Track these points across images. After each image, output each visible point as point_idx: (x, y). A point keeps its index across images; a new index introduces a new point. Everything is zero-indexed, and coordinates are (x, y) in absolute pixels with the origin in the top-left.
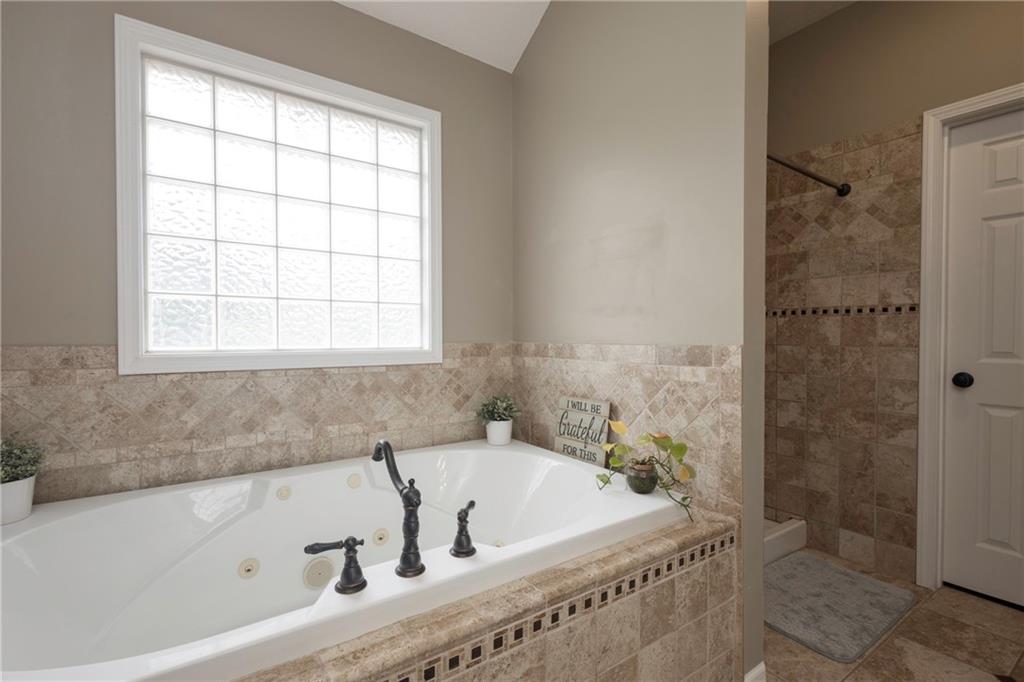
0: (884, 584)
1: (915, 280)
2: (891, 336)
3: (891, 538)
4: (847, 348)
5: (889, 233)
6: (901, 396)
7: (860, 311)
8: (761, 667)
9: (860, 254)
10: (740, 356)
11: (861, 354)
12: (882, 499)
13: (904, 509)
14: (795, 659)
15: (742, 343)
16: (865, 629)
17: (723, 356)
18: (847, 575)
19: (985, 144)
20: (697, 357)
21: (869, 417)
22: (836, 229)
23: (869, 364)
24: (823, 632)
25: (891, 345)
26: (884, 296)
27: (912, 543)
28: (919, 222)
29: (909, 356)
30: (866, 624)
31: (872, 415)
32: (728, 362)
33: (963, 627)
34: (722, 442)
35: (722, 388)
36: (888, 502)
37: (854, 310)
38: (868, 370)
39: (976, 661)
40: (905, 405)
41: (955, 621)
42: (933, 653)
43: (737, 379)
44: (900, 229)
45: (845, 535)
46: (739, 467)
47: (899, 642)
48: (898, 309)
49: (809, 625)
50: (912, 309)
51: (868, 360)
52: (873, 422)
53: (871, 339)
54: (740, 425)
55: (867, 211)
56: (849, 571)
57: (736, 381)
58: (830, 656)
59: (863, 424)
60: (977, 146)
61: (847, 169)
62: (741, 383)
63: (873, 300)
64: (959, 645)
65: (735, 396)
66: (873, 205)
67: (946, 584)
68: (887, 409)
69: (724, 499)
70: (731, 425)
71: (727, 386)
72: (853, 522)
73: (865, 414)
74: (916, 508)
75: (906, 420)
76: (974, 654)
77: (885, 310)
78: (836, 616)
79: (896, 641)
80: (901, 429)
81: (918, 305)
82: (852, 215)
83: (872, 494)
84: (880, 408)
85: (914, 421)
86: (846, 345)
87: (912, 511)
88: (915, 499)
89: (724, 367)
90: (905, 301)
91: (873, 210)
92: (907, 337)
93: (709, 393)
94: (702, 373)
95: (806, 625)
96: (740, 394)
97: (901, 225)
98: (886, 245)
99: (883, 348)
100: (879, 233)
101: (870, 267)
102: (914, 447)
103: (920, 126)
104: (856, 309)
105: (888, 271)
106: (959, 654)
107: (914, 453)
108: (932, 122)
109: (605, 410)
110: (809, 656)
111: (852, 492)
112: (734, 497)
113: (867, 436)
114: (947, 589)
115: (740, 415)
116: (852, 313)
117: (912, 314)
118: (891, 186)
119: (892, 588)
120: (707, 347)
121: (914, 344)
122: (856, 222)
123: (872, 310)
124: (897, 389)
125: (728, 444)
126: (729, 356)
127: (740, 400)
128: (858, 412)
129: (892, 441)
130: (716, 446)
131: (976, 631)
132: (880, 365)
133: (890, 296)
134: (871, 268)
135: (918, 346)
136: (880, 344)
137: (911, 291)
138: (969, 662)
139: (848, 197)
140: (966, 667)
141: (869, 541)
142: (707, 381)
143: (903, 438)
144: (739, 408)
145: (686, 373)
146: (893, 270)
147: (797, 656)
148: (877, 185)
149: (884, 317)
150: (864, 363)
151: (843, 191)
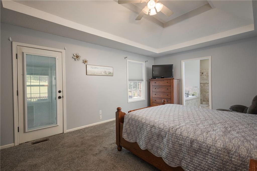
1: (208, 81)
2: (207, 85)
3: (207, 102)
12: (206, 99)
17: (198, 87)
20: (196, 87)
21: (205, 92)
22: (202, 76)
27: (209, 102)
29: (208, 87)
38: (205, 88)
45: (203, 102)
53: (205, 86)
56: (204, 105)
61: (203, 71)
72: (204, 101)
85: (209, 92)
87: (209, 99)
90: (208, 83)
91: (205, 75)
94: (196, 88)
100: (206, 77)
107: (209, 95)
109: (188, 91)
113: (205, 94)
116: (202, 83)
123: (205, 83)
124: (207, 90)
134: (205, 80)
141: (205, 102)
143: (208, 94)
145: (195, 88)
148: (205, 73)
151: (203, 73)
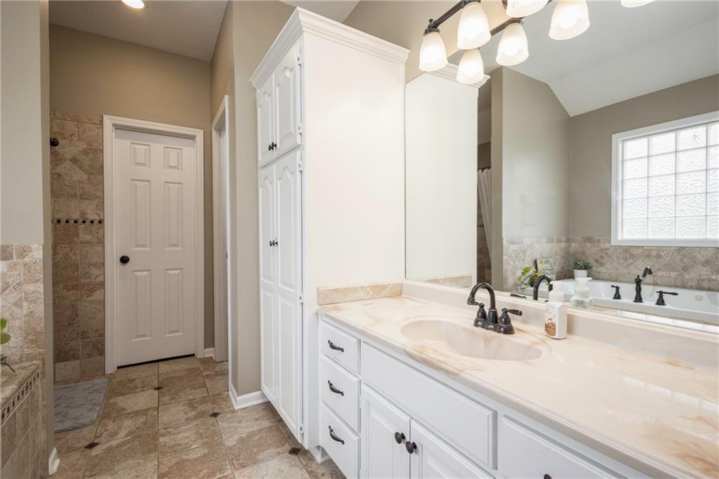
0: (91, 381)
1: (101, 206)
2: (88, 237)
3: (90, 356)
4: (58, 245)
5: (85, 177)
6: (95, 271)
7: (67, 222)
8: (55, 451)
9: (67, 186)
10: (41, 252)
11: (68, 249)
12: (84, 335)
13: (97, 335)
14: (65, 440)
15: (42, 242)
16: (94, 404)
17: (23, 252)
18: (68, 388)
19: (131, 143)
21: (75, 287)
23: (75, 254)
24: (73, 418)
25: (88, 243)
26: (83, 214)
27: (102, 354)
28: (103, 174)
29: (99, 249)
30: (94, 402)
31: (77, 285)
32: (30, 255)
33: (134, 380)
34: (25, 311)
35: (24, 275)
36: (87, 335)
37: (63, 222)
38: (73, 258)
39: (145, 389)
40: (98, 276)
41: (129, 380)
42: (128, 396)
43: (40, 267)
44: (92, 176)
45: (60, 366)
46: (42, 325)
47: (112, 401)
48: (92, 222)
49: (63, 421)
50: (100, 222)
51: (73, 252)
52: (78, 290)
53: (75, 239)
54: (42, 297)
55: (71, 160)
56: (67, 386)
57: (38, 268)
58: (85, 425)
59: (71, 292)
60: (128, 142)
61: (56, 129)
62: (42, 270)
63: (76, 216)
64: (137, 387)
65: (37, 278)
66: (74, 158)
67: (119, 368)
68: (87, 280)
69: (27, 351)
70: (34, 299)
71: (29, 271)
73: (72, 286)
74: (104, 333)
75: (98, 284)
76: (143, 387)
77: (84, 222)
78: (75, 408)
79: (110, 401)
80: (95, 291)
81: (103, 220)
82: (60, 160)
83: (78, 333)
84: (82, 280)
85: (102, 285)
86: (58, 243)
87: (102, 336)
88: (104, 328)
89: (26, 259)
90: (97, 218)
91: (74, 160)
92: (98, 238)
93: (10, 280)
95: (61, 422)
96: (42, 276)
97: (92, 174)
98: (83, 183)
99: (83, 245)
100: (79, 175)
101: (74, 196)
102: (102, 299)
103: (102, 121)
104: (65, 220)
105: (85, 199)
106: (137, 390)
107: (103, 302)
108: (108, 121)
110: (71, 433)
111: (64, 336)
112: (38, 347)
113: (74, 299)
114: (120, 370)
115: (43, 291)
116: (62, 223)
117: (100, 225)
118: (85, 149)
119: (96, 381)
120: (8, 246)
121: (101, 242)
122: (63, 165)
123: (76, 222)
124: (92, 268)
125: (31, 312)
126: (31, 251)
127: (42, 280)
128: (68, 286)
129: (90, 299)
130: (19, 316)
131: (139, 379)
132: (81, 255)
133: (87, 214)
135: (103, 243)
136: (82, 242)
137: (99, 212)
138: (143, 391)
139: (57, 148)
140: (143, 393)
141: (77, 362)
142: (8, 271)
143: (97, 296)
144: (42, 286)
146: (88, 199)
147: (64, 438)
148: (77, 146)
149: (83, 226)
150: (71, 254)
151: (55, 143)
